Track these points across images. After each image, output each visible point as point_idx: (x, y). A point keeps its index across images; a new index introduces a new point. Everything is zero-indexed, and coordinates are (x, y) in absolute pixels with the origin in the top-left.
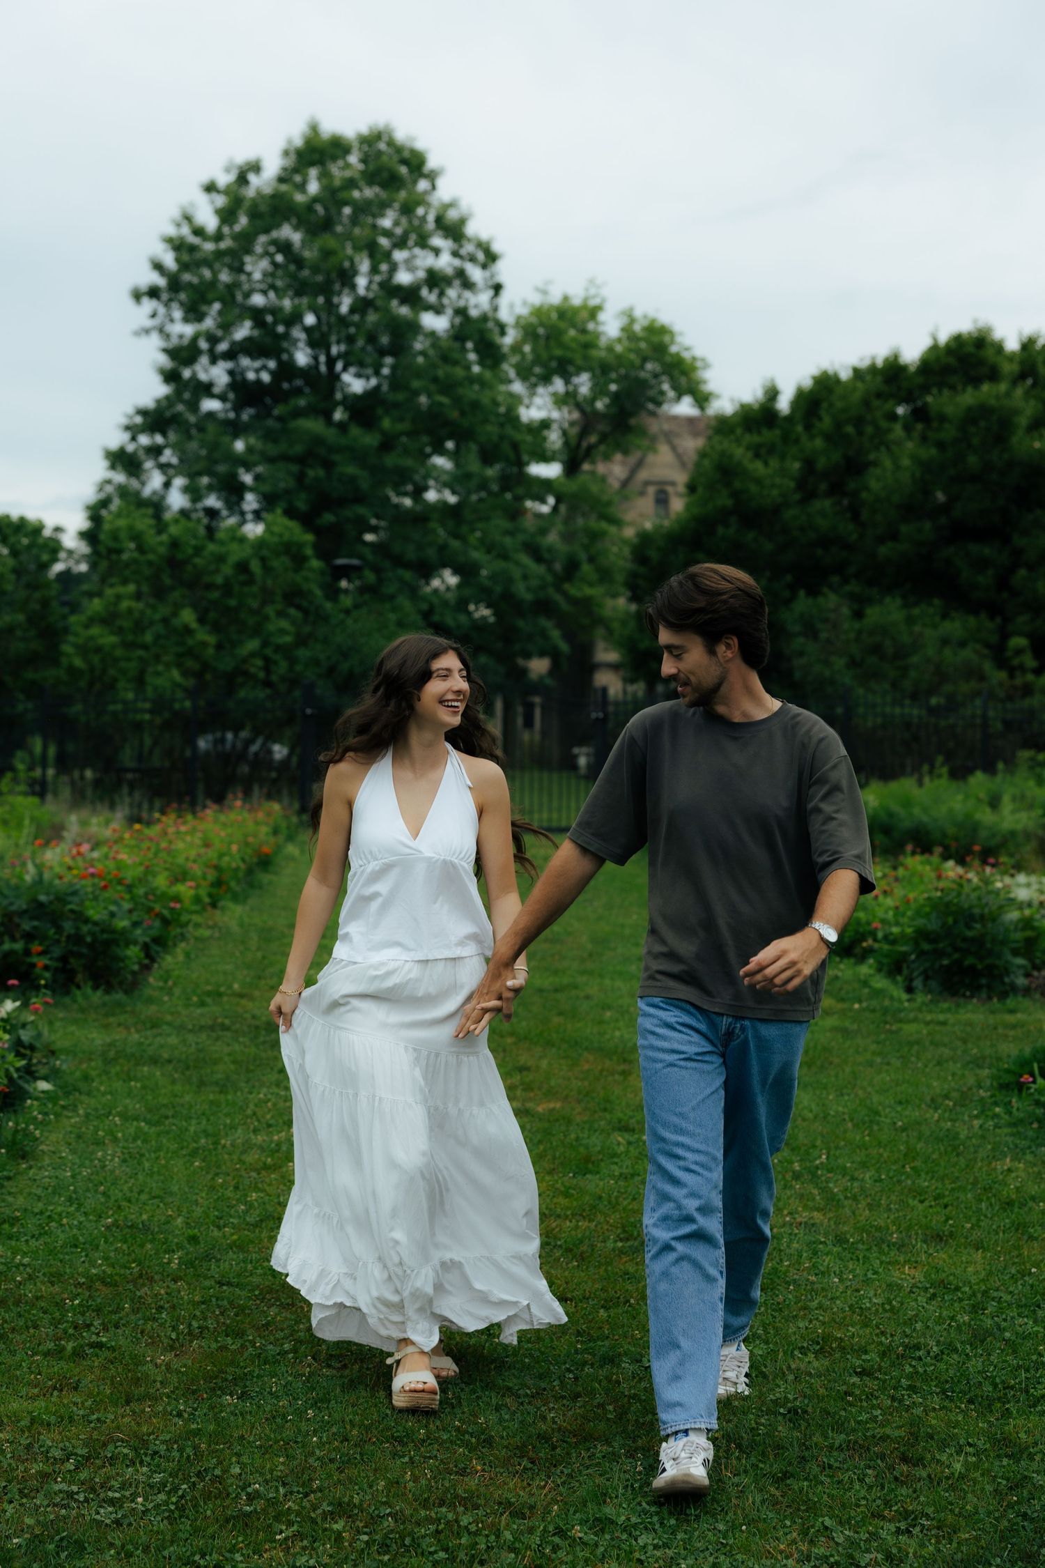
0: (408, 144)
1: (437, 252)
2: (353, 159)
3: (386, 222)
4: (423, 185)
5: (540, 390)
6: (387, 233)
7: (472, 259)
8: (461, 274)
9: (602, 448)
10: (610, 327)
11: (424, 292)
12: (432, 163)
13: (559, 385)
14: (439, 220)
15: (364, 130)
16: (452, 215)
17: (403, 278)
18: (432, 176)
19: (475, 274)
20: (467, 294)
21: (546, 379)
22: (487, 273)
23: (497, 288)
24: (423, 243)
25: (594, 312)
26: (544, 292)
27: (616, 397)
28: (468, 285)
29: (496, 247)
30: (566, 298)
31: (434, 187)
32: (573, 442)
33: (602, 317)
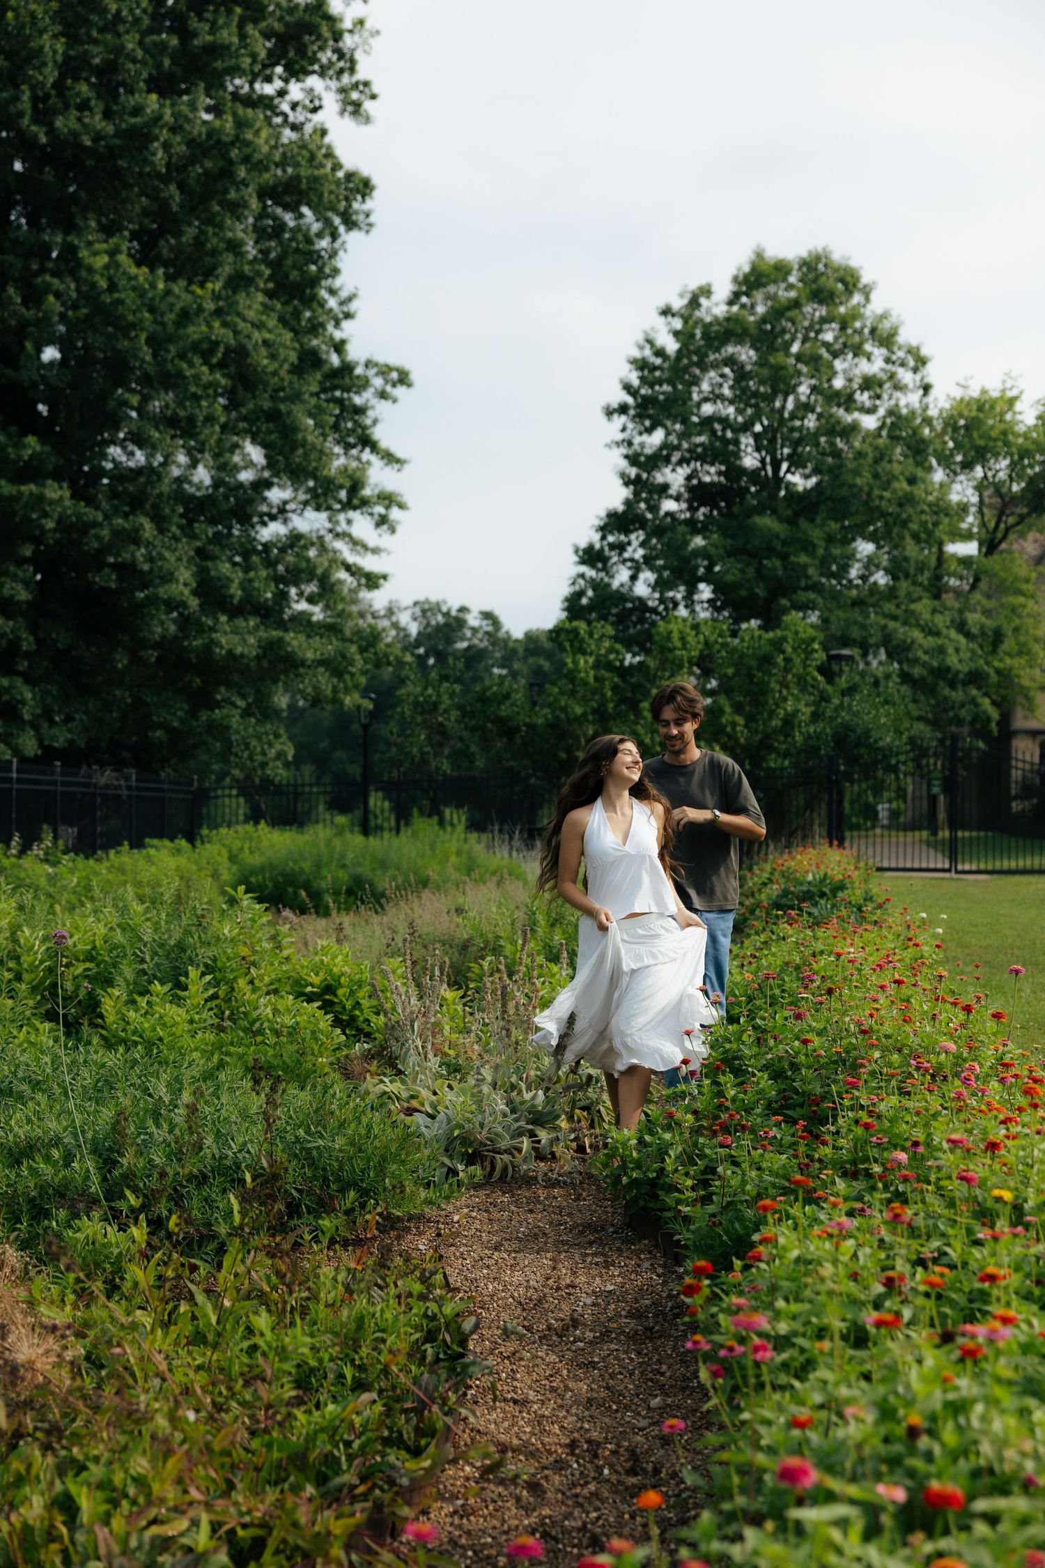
0: (843, 263)
1: (869, 357)
2: (792, 279)
3: (829, 337)
4: (857, 298)
5: (962, 477)
6: (827, 345)
7: (903, 364)
8: (892, 376)
9: (1019, 528)
10: (1026, 416)
11: (858, 396)
12: (865, 279)
13: (979, 471)
14: (873, 331)
15: (804, 254)
16: (886, 325)
17: (838, 383)
18: (867, 292)
19: (906, 376)
20: (898, 394)
21: (967, 466)
22: (918, 377)
23: (926, 388)
24: (858, 351)
25: (1012, 402)
26: (965, 387)
27: (1032, 481)
28: (898, 387)
29: (924, 352)
30: (984, 392)
31: (867, 299)
32: (992, 524)
33: (1018, 406)
